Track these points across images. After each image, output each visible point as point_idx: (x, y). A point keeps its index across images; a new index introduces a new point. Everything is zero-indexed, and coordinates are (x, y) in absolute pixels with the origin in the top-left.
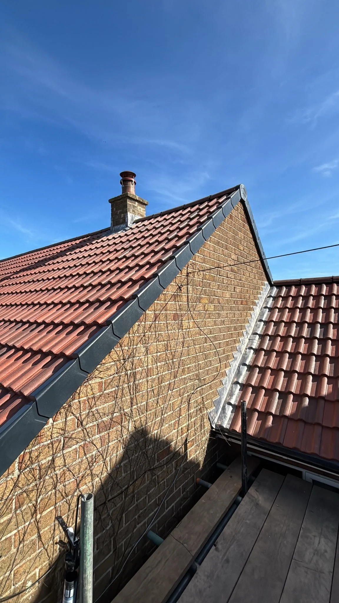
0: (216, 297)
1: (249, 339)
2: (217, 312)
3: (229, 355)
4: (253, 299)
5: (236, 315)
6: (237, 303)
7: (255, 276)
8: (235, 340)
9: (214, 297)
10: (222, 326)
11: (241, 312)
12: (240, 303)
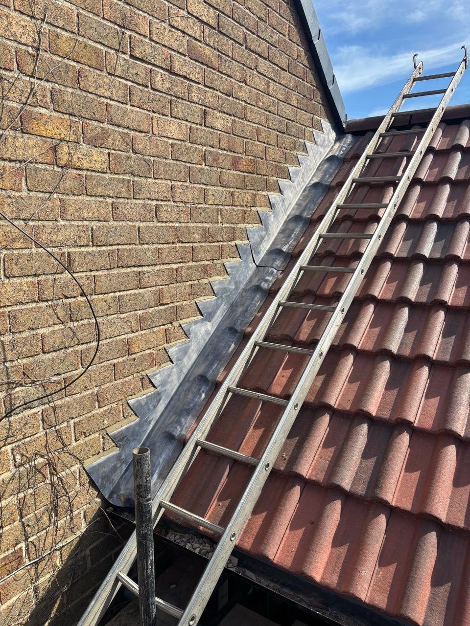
0: (119, 126)
1: (257, 266)
2: (126, 177)
3: (182, 307)
4: (278, 158)
5: (210, 197)
6: (214, 160)
7: (288, 95)
8: (205, 266)
9: (105, 125)
10: (151, 224)
11: (232, 190)
12: (227, 163)
